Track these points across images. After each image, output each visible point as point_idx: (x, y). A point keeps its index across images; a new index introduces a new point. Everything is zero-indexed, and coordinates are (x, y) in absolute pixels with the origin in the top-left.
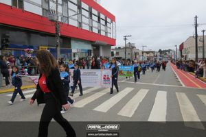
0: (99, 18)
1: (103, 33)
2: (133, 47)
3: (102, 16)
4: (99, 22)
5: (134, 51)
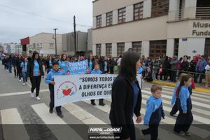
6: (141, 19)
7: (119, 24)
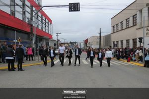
0: (42, 19)
1: (44, 30)
2: (59, 40)
3: (44, 18)
4: (42, 22)
5: (59, 42)
6: (129, 27)
7: (121, 30)
